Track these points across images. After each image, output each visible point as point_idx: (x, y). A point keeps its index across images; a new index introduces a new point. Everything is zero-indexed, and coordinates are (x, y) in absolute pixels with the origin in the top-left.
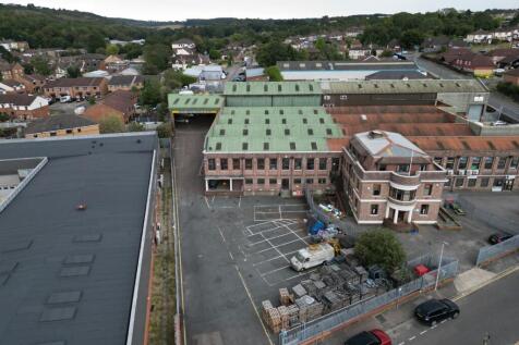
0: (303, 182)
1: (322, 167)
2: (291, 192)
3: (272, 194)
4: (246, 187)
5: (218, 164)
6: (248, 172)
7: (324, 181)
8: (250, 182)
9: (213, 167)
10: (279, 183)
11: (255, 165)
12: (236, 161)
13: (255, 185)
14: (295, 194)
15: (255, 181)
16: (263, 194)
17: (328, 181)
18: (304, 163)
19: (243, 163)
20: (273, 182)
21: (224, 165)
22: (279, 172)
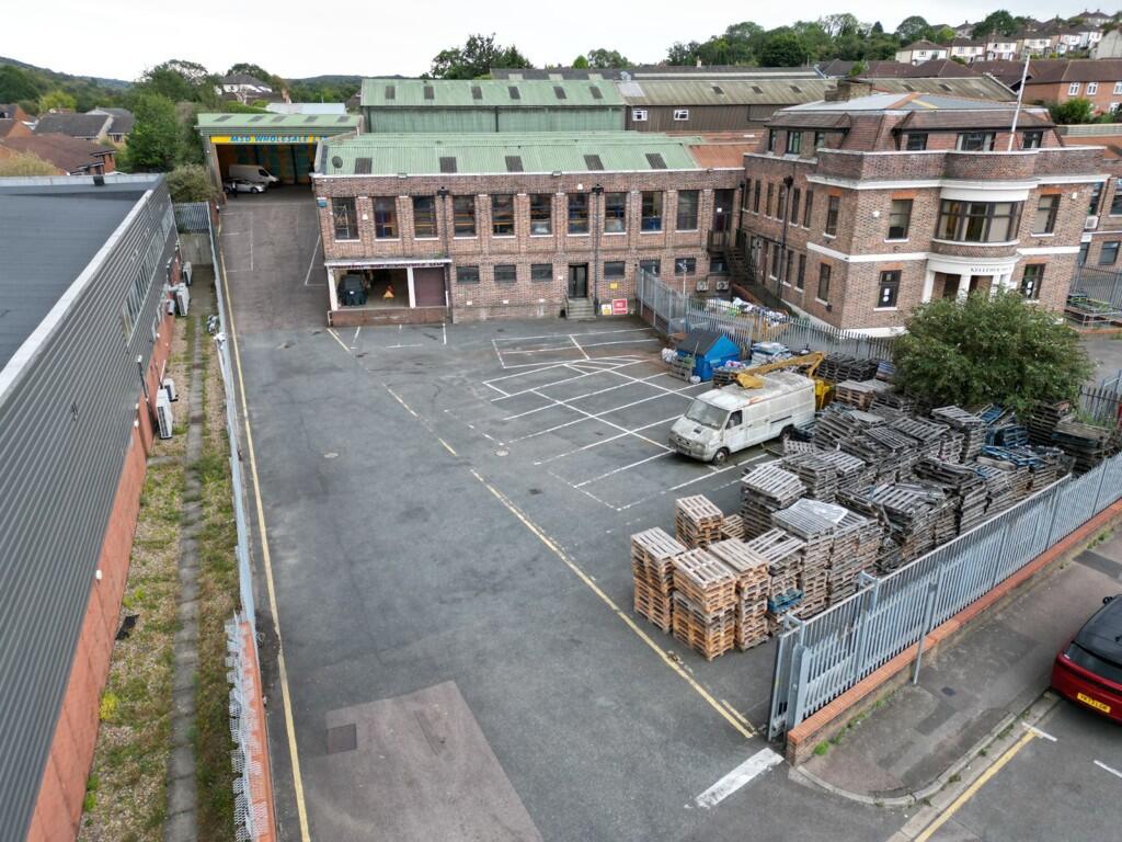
0: (629, 268)
1: (687, 220)
2: (597, 305)
3: (541, 314)
4: (458, 292)
5: (366, 216)
6: (464, 243)
7: (691, 268)
8: (469, 275)
9: (349, 229)
10: (561, 276)
11: (484, 218)
12: (422, 203)
13: (488, 287)
14: (606, 309)
15: (487, 274)
16: (512, 314)
17: (703, 266)
18: (634, 206)
19: (444, 210)
20: (542, 272)
21: (385, 223)
22: (559, 241)
